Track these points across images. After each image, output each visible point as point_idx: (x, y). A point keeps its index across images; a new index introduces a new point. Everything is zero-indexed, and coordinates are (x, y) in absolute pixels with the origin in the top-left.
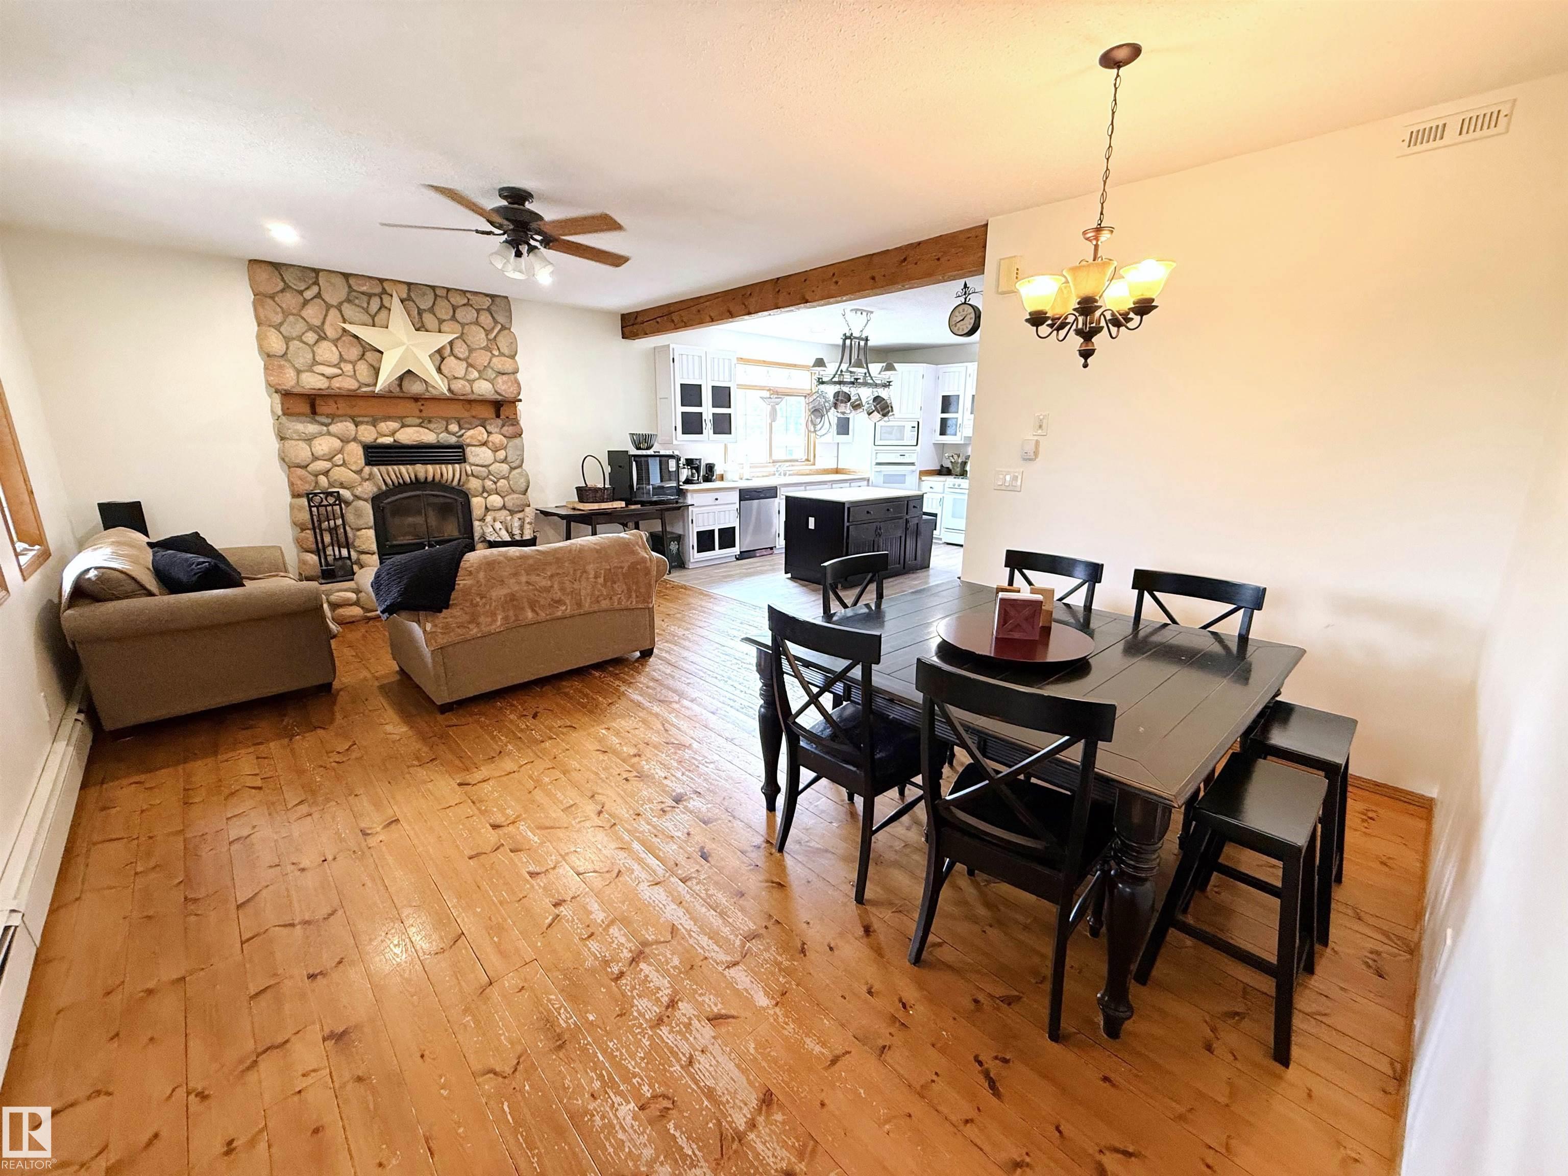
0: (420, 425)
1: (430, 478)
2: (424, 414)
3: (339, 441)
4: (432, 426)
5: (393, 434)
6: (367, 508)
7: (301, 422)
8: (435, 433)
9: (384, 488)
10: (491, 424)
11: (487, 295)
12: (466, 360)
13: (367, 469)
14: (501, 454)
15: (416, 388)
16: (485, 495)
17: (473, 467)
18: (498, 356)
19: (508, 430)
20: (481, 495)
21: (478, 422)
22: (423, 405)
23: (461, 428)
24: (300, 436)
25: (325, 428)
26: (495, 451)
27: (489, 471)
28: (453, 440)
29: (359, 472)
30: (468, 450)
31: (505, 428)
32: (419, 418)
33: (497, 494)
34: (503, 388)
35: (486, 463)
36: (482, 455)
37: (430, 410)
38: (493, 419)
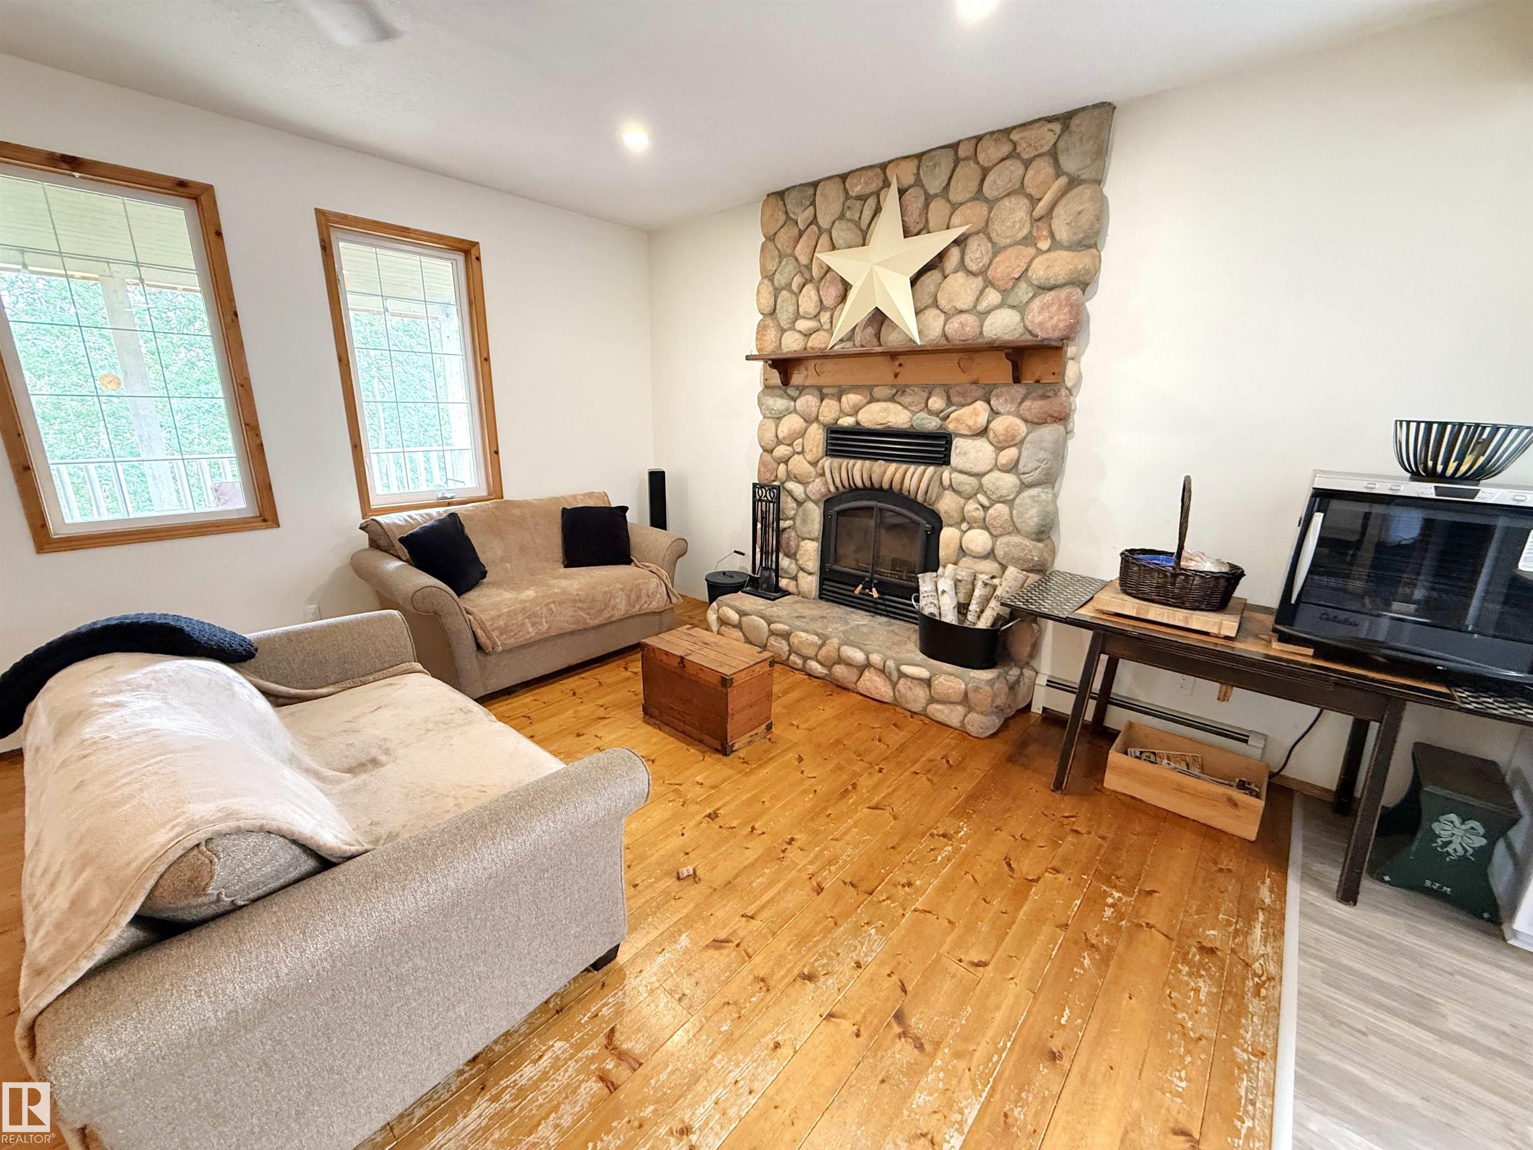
0: (892, 399)
1: (886, 486)
2: (900, 381)
3: (802, 420)
4: (907, 400)
5: (856, 411)
6: (815, 513)
8: (911, 411)
9: (832, 489)
10: (998, 397)
11: (1050, 120)
12: (982, 273)
13: (827, 462)
14: (1010, 454)
16: (964, 526)
17: (955, 475)
18: (1049, 250)
19: (1033, 407)
20: (957, 525)
21: (980, 392)
22: (900, 365)
23: (949, 403)
24: (771, 413)
25: (793, 404)
26: (1000, 448)
27: (981, 485)
28: (931, 424)
29: (814, 464)
30: (958, 444)
31: (1027, 403)
32: (893, 386)
33: (986, 528)
34: (1039, 319)
35: (976, 470)
36: (972, 455)
37: (912, 371)
38: (1007, 385)
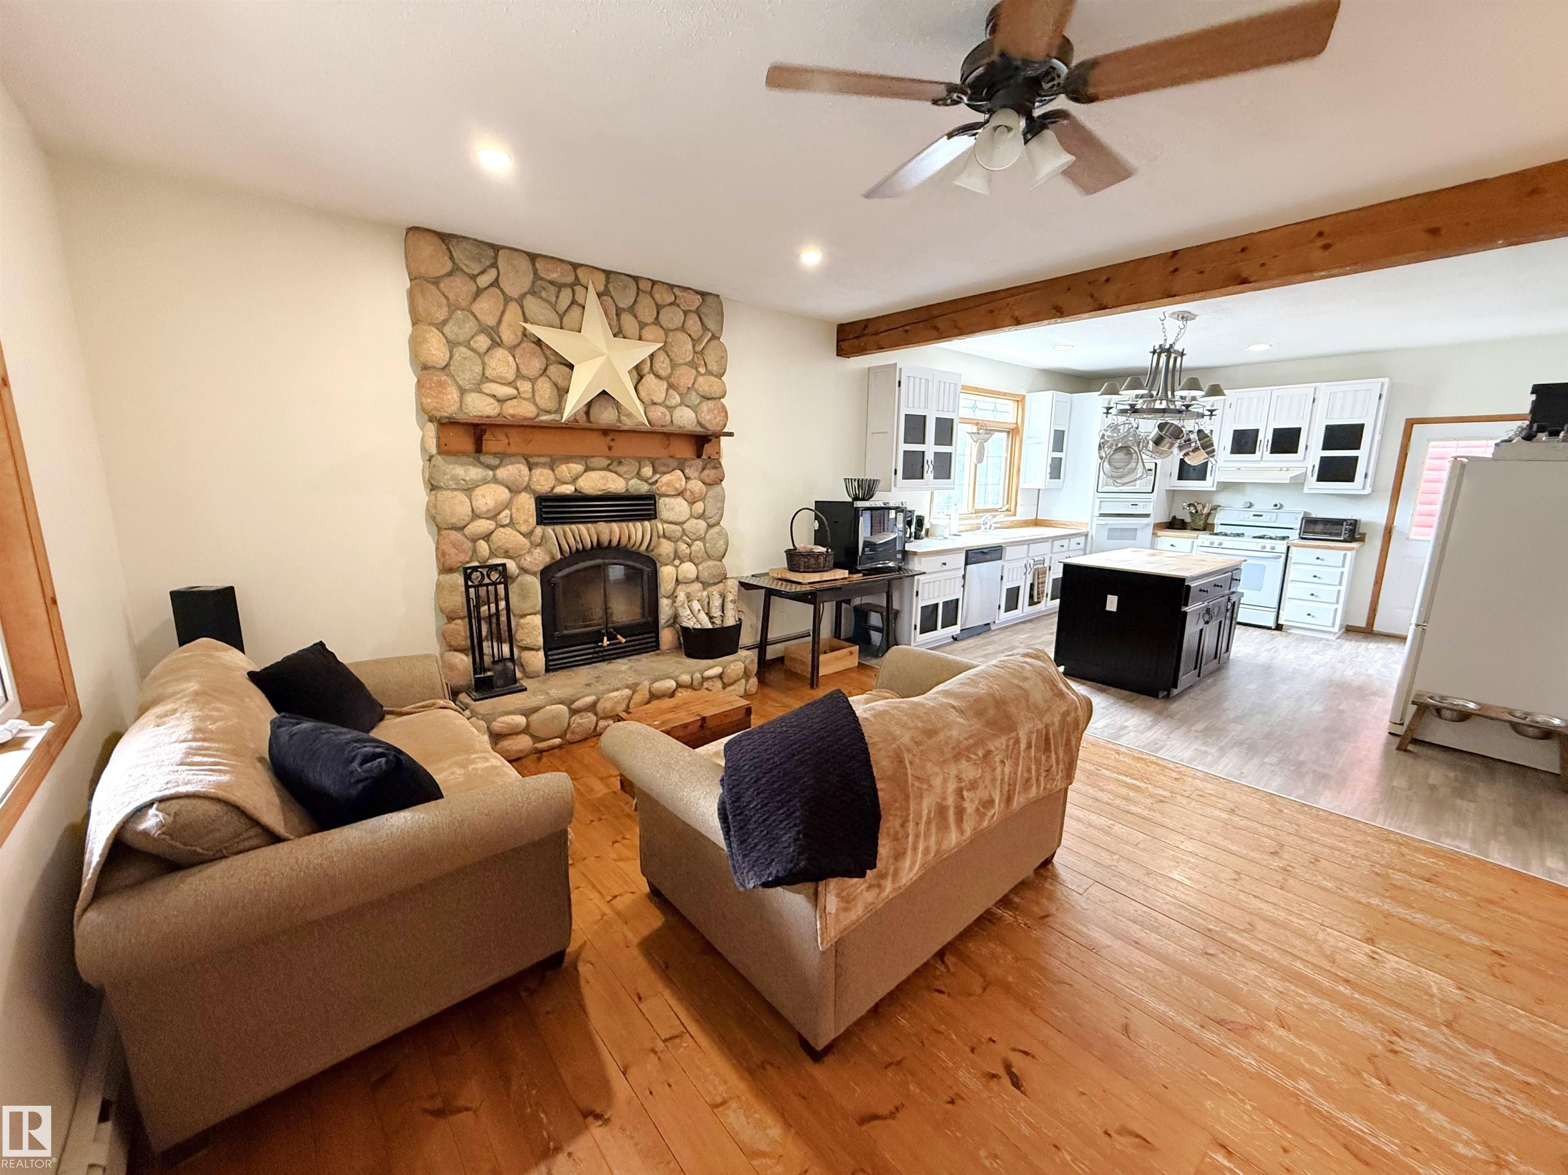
0: (607, 468)
1: (615, 542)
2: (615, 453)
3: (507, 490)
4: (621, 469)
5: (574, 480)
6: (534, 584)
7: (461, 465)
8: (625, 479)
9: (559, 556)
10: (690, 467)
11: (697, 292)
12: (667, 379)
13: (539, 530)
14: (699, 507)
15: (606, 416)
16: (677, 562)
17: (665, 526)
18: (703, 375)
19: (709, 474)
20: (671, 563)
21: (674, 464)
22: (613, 440)
23: (655, 472)
24: (457, 484)
25: (491, 473)
26: (691, 503)
27: (683, 530)
28: (644, 488)
29: (528, 535)
30: (662, 502)
31: (706, 472)
32: (608, 458)
33: (691, 561)
34: (708, 418)
35: (681, 520)
36: (677, 509)
37: (622, 446)
38: (693, 459)
